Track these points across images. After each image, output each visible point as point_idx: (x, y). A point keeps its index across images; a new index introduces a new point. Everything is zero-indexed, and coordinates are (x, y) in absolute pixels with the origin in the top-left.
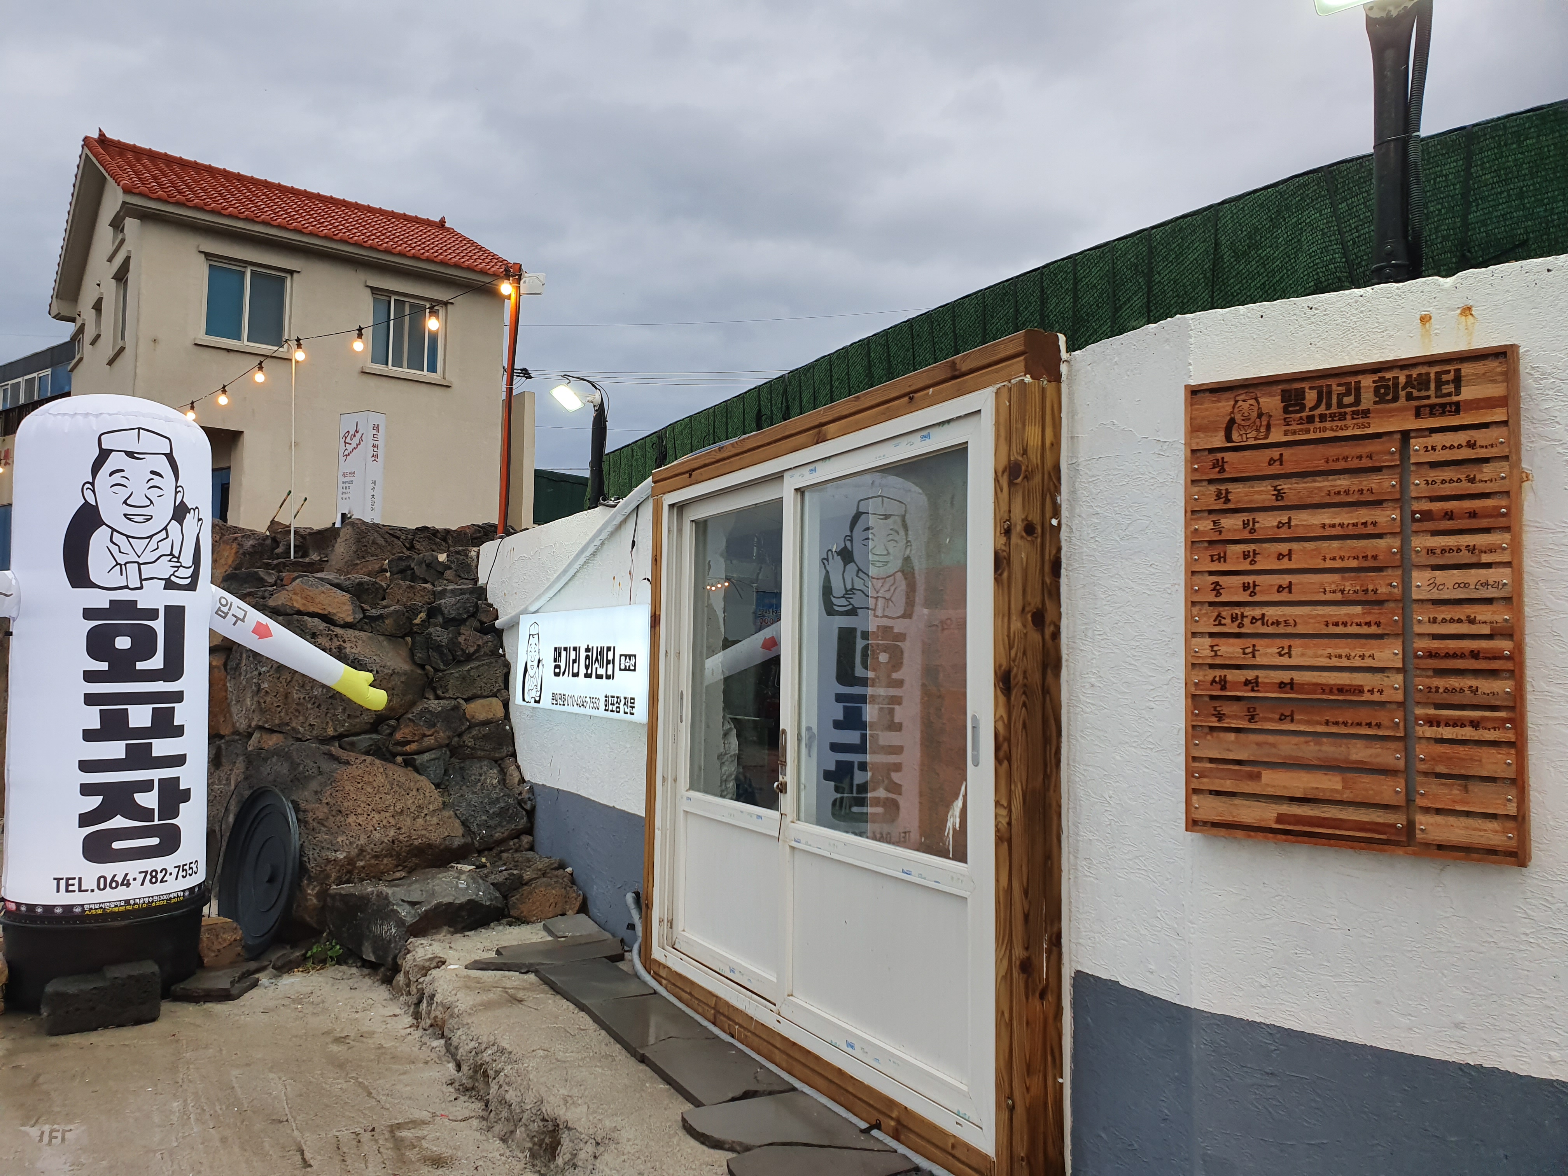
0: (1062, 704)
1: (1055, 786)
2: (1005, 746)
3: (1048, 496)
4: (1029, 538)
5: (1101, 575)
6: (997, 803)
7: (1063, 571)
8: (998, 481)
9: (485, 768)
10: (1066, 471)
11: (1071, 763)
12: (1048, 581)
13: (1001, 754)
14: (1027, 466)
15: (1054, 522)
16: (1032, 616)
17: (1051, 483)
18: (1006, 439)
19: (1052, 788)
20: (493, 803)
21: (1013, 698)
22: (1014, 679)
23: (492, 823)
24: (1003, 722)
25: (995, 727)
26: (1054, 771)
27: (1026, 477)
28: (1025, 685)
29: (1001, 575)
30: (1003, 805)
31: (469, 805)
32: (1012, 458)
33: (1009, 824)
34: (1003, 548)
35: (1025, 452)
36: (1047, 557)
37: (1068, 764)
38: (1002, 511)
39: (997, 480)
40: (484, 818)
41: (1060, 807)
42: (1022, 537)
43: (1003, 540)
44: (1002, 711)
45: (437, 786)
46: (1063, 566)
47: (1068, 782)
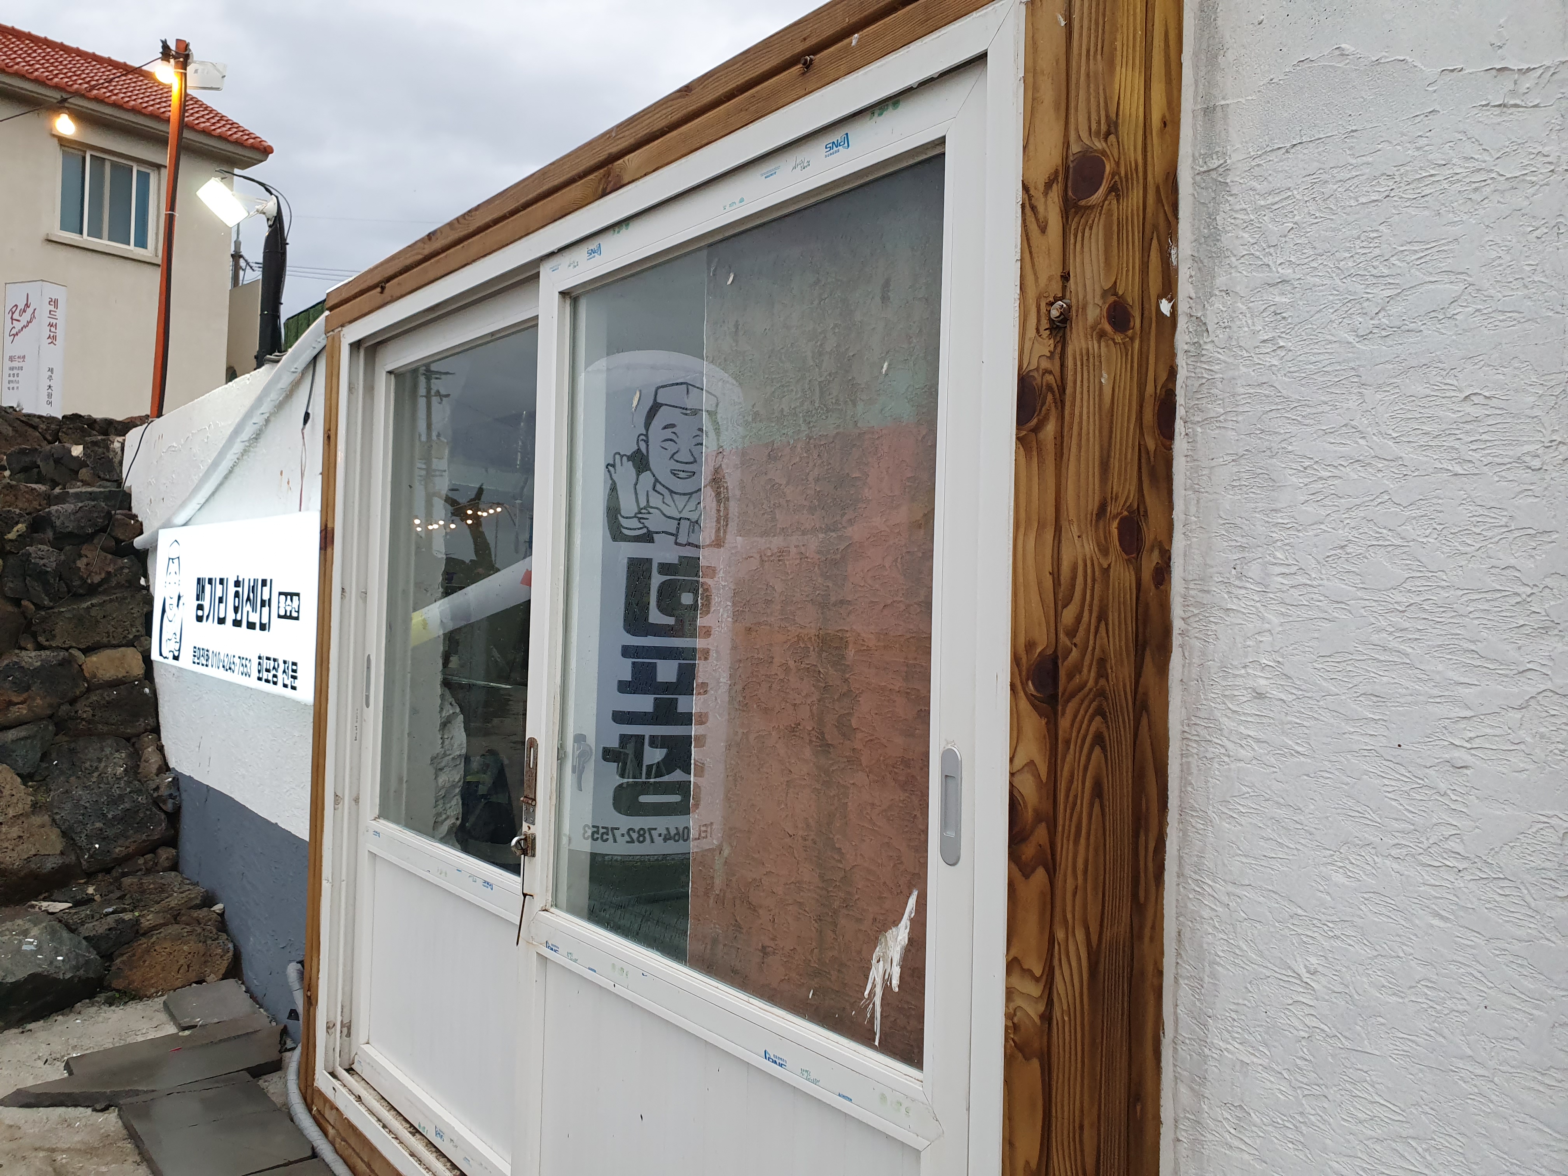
0: (1172, 734)
1: (1153, 927)
2: (1041, 834)
3: (1155, 242)
4: (1118, 338)
5: (1293, 429)
6: (1013, 965)
7: (1179, 425)
8: (1033, 208)
9: (108, 750)
10: (1191, 191)
11: (1188, 871)
12: (1151, 444)
13: (1029, 851)
14: (1118, 164)
15: (1165, 307)
16: (1119, 528)
17: (1161, 215)
18: (1057, 108)
19: (1147, 932)
20: (114, 801)
21: (1064, 723)
22: (1070, 677)
23: (110, 832)
24: (1038, 776)
25: (1011, 785)
26: (1153, 889)
27: (1113, 189)
28: (1101, 694)
29: (1036, 430)
30: (1030, 972)
31: (77, 806)
32: (1075, 148)
33: (1047, 1017)
34: (1045, 364)
35: (1112, 128)
36: (1150, 389)
37: (1180, 875)
38: (1043, 281)
39: (1029, 206)
40: (98, 825)
41: (1160, 973)
42: (1102, 335)
43: (1046, 346)
44: (1032, 750)
45: (26, 778)
46: (1180, 412)
47: (1179, 915)
